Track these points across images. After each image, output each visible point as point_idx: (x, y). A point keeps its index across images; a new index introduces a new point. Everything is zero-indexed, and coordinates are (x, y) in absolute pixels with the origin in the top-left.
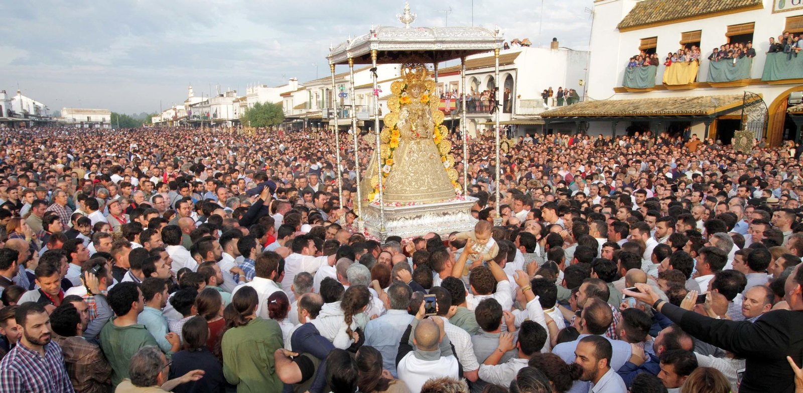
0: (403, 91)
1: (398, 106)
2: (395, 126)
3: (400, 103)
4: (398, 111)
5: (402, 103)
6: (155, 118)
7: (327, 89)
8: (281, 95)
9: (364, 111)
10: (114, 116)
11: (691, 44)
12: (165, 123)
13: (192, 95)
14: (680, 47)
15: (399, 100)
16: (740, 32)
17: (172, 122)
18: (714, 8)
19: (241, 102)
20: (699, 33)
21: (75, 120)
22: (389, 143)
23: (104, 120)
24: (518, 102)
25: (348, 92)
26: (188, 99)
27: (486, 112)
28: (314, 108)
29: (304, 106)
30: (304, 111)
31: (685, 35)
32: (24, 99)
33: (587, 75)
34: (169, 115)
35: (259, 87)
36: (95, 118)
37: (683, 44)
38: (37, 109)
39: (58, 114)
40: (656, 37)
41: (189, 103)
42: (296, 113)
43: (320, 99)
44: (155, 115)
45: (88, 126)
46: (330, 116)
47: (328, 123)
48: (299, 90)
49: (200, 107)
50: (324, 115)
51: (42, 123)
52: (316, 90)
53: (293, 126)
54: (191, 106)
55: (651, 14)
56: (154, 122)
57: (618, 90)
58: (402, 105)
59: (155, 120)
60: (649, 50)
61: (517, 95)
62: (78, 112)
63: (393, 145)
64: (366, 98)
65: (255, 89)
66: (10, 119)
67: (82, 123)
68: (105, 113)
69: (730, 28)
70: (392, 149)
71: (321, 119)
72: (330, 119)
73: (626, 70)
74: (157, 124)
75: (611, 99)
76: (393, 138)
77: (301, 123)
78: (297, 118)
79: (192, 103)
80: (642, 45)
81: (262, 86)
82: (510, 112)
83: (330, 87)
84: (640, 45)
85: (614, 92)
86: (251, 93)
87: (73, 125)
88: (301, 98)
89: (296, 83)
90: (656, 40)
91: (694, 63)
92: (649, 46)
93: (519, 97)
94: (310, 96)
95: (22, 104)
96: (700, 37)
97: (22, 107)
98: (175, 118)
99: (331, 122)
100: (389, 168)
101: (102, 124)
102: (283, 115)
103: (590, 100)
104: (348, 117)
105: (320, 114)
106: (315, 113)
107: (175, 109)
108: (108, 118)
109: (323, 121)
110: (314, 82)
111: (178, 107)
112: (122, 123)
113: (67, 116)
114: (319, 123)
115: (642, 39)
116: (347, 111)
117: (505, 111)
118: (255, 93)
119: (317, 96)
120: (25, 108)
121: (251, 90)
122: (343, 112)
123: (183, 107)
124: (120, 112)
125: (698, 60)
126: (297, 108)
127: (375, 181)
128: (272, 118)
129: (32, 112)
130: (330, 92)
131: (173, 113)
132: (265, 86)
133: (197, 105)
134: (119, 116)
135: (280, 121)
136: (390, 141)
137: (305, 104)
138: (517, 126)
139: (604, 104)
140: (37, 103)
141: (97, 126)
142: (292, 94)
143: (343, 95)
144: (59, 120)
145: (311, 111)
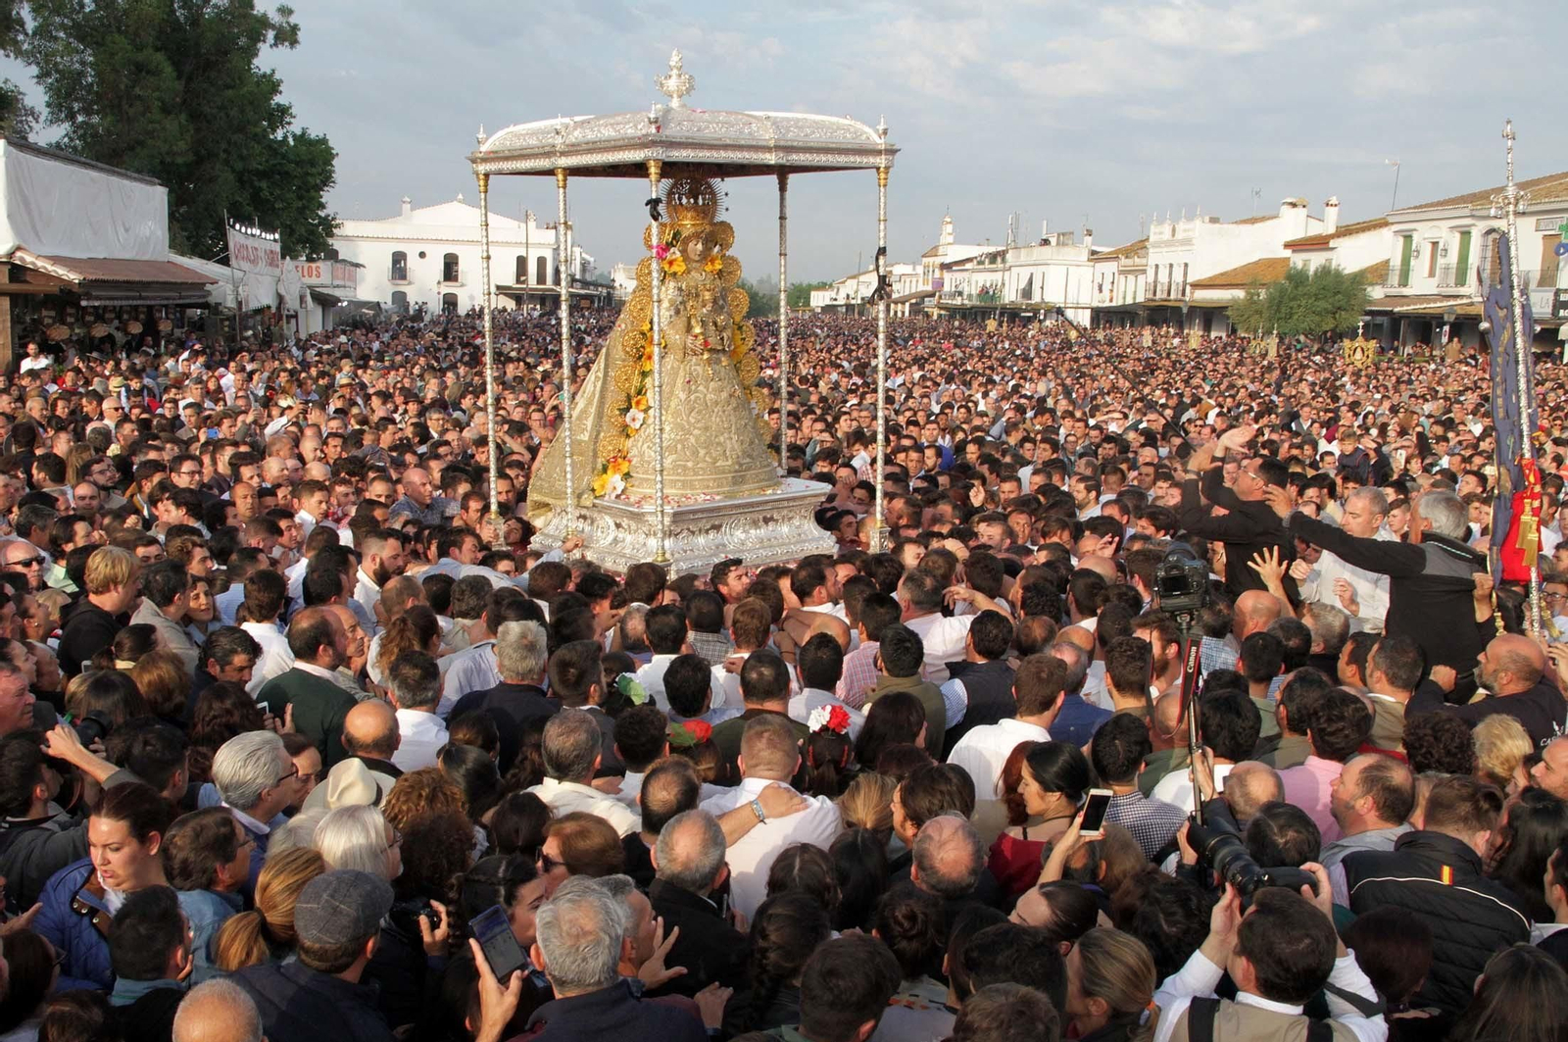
6: (820, 294)
8: (1287, 246)
13: (950, 239)
19: (1123, 261)
26: (936, 248)
28: (1423, 285)
29: (1379, 275)
30: (1380, 292)
35: (1198, 222)
41: (938, 260)
43: (1451, 259)
44: (825, 286)
49: (974, 271)
52: (1434, 231)
54: (943, 267)
59: (819, 299)
65: (1181, 226)
79: (948, 260)
81: (1207, 219)
86: (1167, 235)
94: (1408, 248)
106: (1424, 298)
118: (1179, 236)
119: (1439, 252)
121: (1167, 229)
123: (920, 272)
132: (1214, 220)
133: (968, 266)
142: (1331, 244)
145: (1406, 291)
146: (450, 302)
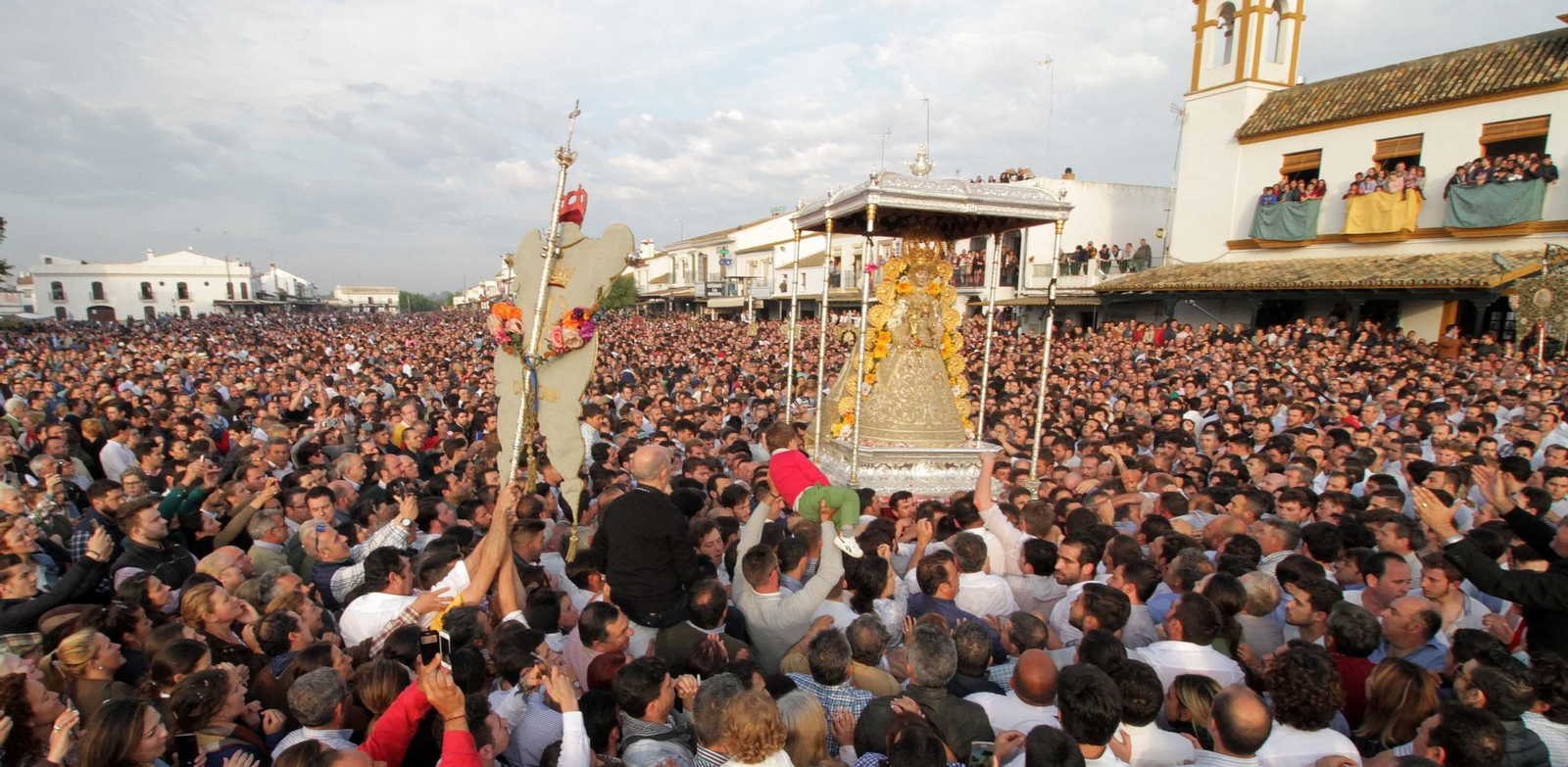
0: (902, 274)
1: (893, 296)
2: (885, 326)
3: (896, 293)
4: (891, 303)
5: (900, 291)
6: (457, 299)
7: (701, 254)
9: (759, 285)
10: (403, 296)
11: (1400, 161)
12: (469, 305)
14: (1373, 165)
15: (895, 287)
16: (1515, 135)
17: (479, 303)
18: (1454, 91)
20: (1419, 138)
21: (352, 301)
22: (872, 350)
23: (390, 301)
24: (1030, 267)
25: (733, 257)
27: (970, 285)
28: (680, 282)
29: (665, 279)
30: (665, 287)
31: (1382, 144)
32: (280, 273)
33: (1169, 221)
34: (474, 294)
36: (378, 299)
37: (1378, 161)
38: (299, 287)
39: (332, 296)
40: (1320, 150)
42: (654, 289)
43: (689, 269)
44: (458, 294)
45: (368, 310)
46: (709, 294)
47: (705, 305)
48: (656, 256)
50: (698, 291)
51: (305, 306)
52: (682, 255)
53: (648, 308)
54: (504, 281)
55: (1305, 110)
56: (455, 303)
57: (1234, 245)
58: (898, 295)
59: (457, 301)
60: (1304, 175)
61: (1028, 257)
62: (356, 291)
63: (878, 354)
64: (761, 266)
66: (258, 302)
67: (361, 306)
68: (392, 292)
69: (1489, 127)
70: (876, 360)
71: (693, 298)
72: (708, 298)
73: (1257, 209)
74: (459, 306)
75: (1221, 261)
76: (880, 343)
77: (660, 305)
78: (658, 297)
79: (505, 278)
80: (1285, 165)
82: (1015, 284)
83: (705, 251)
84: (1282, 166)
85: (1226, 249)
87: (349, 308)
88: (659, 267)
89: (652, 246)
90: (1320, 155)
91: (1411, 193)
92: (1301, 167)
93: (1031, 260)
94: (674, 264)
95: (276, 281)
96: (1420, 147)
97: (276, 285)
98: (483, 299)
99: (711, 303)
100: (869, 388)
101: (387, 307)
102: (635, 290)
103: (1175, 262)
104: (735, 295)
105: (692, 290)
106: (681, 289)
107: (483, 286)
108: (395, 299)
109: (697, 300)
110: (680, 245)
111: (488, 284)
112: (415, 305)
113: (342, 298)
114: (688, 304)
115: (1286, 155)
116: (732, 286)
117: (1003, 282)
119: (685, 265)
120: (281, 286)
122: (726, 287)
123: (494, 284)
124: (413, 290)
125: (1418, 189)
126: (654, 282)
127: (844, 406)
128: (619, 297)
129: (292, 292)
130: (704, 259)
131: (481, 291)
134: (410, 295)
135: (631, 301)
136: (874, 346)
137: (667, 275)
138: (1029, 308)
139: (1206, 270)
140: (301, 280)
141: (381, 310)
142: (646, 263)
143: (724, 262)
144: (331, 302)
145: (675, 286)
146: (185, 311)
